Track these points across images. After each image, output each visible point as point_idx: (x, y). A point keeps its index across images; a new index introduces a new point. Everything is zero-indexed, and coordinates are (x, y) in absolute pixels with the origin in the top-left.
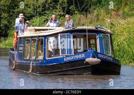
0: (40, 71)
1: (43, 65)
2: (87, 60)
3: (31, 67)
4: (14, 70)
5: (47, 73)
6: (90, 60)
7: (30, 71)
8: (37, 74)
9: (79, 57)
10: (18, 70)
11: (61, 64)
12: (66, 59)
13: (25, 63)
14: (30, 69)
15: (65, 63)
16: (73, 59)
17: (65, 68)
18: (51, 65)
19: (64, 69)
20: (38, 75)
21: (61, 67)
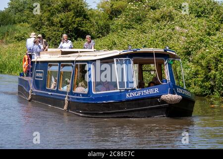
0: (85, 110)
1: (90, 102)
2: (164, 97)
3: (66, 102)
4: (30, 101)
5: (97, 114)
6: (168, 97)
7: (65, 108)
8: (78, 114)
9: (149, 92)
10: (36, 101)
11: (121, 102)
12: (129, 95)
13: (51, 95)
14: (65, 106)
15: (128, 101)
16: (141, 95)
17: (127, 108)
18: (105, 103)
19: (126, 110)
20: (81, 115)
21: (121, 106)
